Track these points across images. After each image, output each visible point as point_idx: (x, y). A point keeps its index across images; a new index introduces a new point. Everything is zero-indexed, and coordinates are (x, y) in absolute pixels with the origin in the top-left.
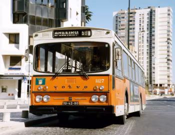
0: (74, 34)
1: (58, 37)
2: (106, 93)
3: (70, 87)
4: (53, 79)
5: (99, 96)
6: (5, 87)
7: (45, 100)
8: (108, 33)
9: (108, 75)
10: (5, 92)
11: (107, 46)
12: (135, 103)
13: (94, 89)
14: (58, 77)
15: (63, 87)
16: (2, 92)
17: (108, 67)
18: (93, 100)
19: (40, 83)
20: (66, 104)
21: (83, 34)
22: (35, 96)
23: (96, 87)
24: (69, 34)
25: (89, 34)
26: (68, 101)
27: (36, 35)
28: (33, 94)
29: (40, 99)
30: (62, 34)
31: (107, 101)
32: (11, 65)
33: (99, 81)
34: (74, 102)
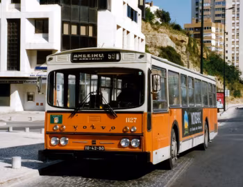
0: (99, 57)
1: (78, 61)
2: (139, 137)
3: (93, 127)
4: (71, 116)
5: (130, 140)
6: (31, 94)
7: (62, 143)
8: (141, 56)
9: (141, 113)
10: (32, 100)
11: (140, 73)
12: (193, 136)
13: (123, 131)
14: (78, 114)
15: (85, 127)
16: (28, 100)
17: (142, 102)
18: (123, 144)
19: (56, 121)
20: (88, 148)
21: (110, 57)
22: (51, 137)
23: (126, 128)
24: (91, 58)
25: (118, 58)
26: (91, 144)
27: (51, 59)
28: (48, 136)
29: (56, 141)
30: (82, 58)
31: (140, 146)
32: (38, 63)
33: (130, 120)
34: (98, 147)
